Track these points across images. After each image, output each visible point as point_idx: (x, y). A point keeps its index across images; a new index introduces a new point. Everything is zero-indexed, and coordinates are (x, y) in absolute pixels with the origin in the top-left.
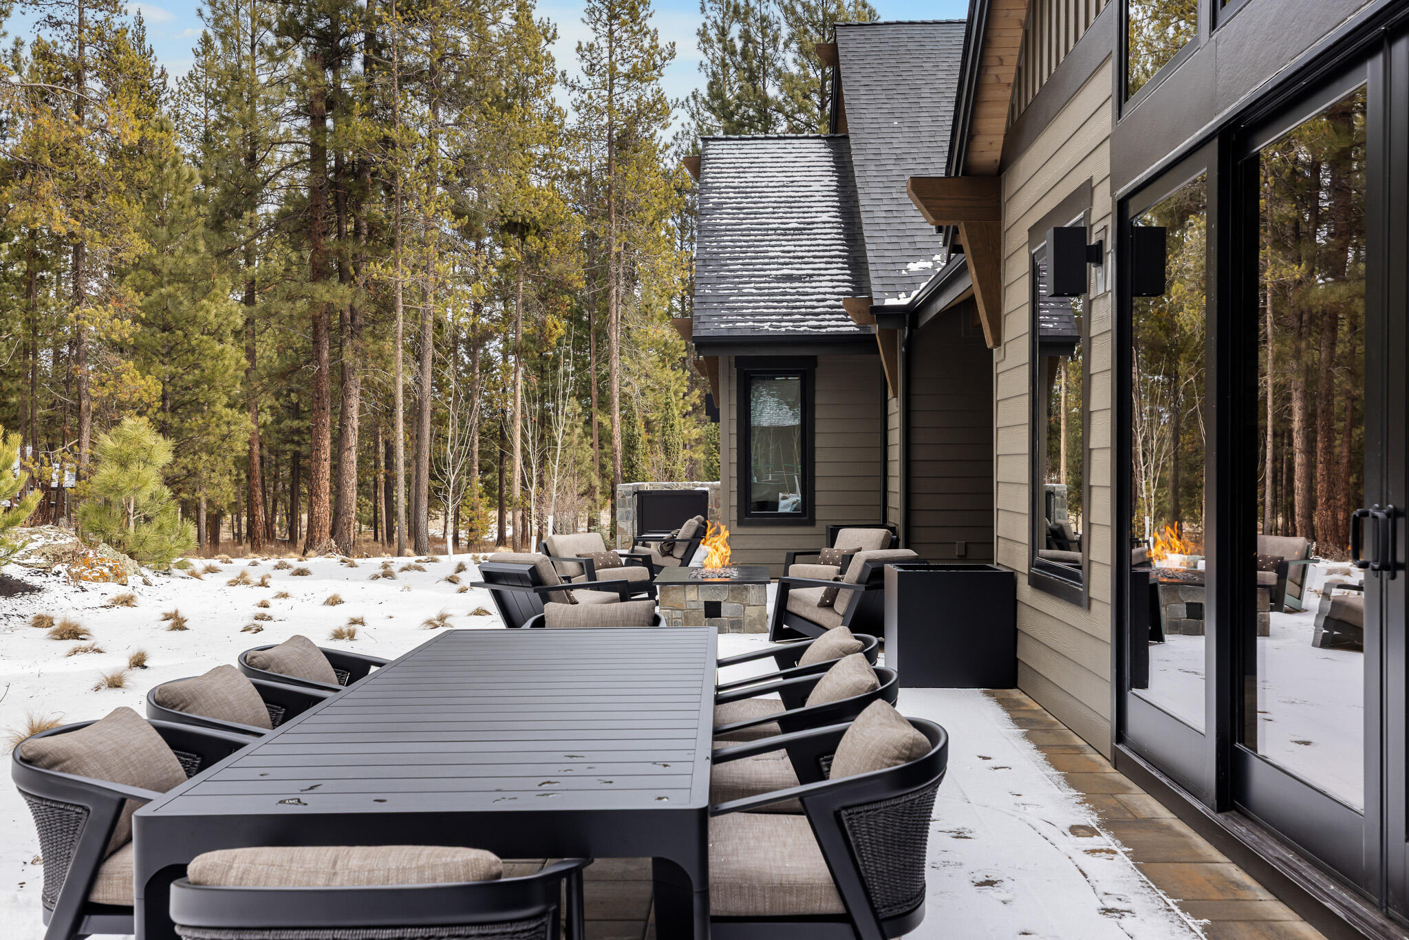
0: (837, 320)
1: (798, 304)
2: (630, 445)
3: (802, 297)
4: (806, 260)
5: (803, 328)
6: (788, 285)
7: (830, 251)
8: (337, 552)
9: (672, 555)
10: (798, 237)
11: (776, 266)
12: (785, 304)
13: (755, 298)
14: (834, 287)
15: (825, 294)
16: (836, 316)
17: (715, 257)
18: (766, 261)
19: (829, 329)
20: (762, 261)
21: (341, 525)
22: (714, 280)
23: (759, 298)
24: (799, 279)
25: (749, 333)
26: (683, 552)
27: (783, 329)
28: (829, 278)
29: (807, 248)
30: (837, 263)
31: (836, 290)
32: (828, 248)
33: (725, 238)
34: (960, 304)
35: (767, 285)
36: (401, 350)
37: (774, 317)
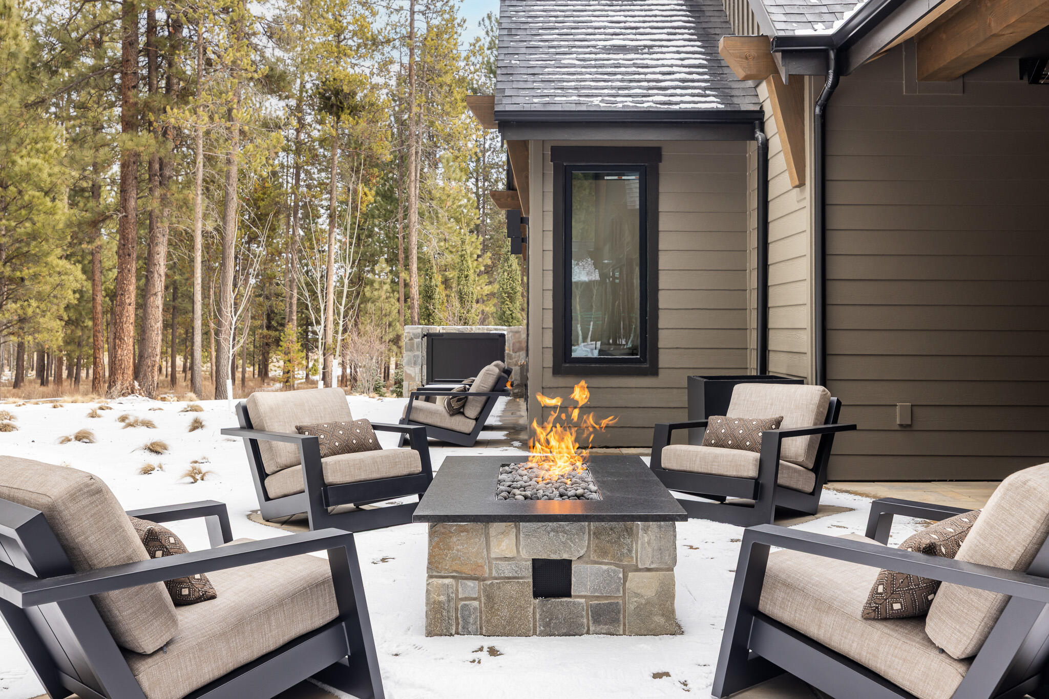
0: (693, 95)
1: (637, 77)
2: (428, 294)
3: (641, 70)
4: (641, 30)
5: (648, 104)
6: (621, 56)
7: (671, 21)
8: (140, 394)
9: (463, 414)
10: (628, 8)
11: (603, 37)
12: (619, 77)
13: (579, 70)
14: (682, 59)
15: (671, 66)
16: (689, 91)
17: (520, 26)
18: (590, 31)
19: (683, 106)
20: (584, 30)
21: (145, 368)
22: (523, 50)
23: (584, 70)
24: (635, 50)
25: (573, 108)
26: (479, 409)
27: (620, 105)
28: (675, 49)
29: (641, 19)
30: (682, 34)
31: (686, 62)
32: (669, 19)
33: (536, 8)
34: (899, 46)
35: (593, 56)
36: (200, 196)
37: (606, 91)
